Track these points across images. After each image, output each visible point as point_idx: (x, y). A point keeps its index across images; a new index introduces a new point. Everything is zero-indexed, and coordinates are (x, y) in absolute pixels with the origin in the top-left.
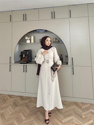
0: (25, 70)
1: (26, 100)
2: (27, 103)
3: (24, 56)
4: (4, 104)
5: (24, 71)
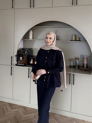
1: (31, 113)
2: (32, 118)
4: (2, 117)
5: (29, 77)
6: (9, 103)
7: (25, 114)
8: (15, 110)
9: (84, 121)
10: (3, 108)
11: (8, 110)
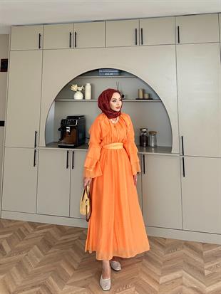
2: (75, 241)
3: (68, 130)
4: (20, 241)
6: (28, 222)
7: (62, 236)
8: (42, 231)
9: (165, 239)
10: (19, 229)
11: (31, 232)
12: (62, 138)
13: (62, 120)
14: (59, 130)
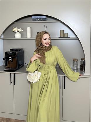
0: (13, 82)
3: (10, 60)
5: (11, 83)
12: (6, 65)
13: (6, 52)
14: (3, 59)
